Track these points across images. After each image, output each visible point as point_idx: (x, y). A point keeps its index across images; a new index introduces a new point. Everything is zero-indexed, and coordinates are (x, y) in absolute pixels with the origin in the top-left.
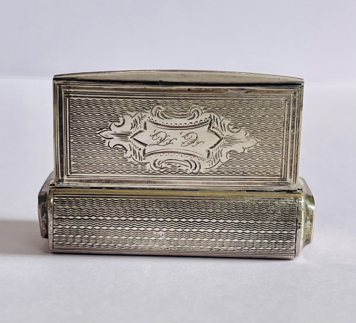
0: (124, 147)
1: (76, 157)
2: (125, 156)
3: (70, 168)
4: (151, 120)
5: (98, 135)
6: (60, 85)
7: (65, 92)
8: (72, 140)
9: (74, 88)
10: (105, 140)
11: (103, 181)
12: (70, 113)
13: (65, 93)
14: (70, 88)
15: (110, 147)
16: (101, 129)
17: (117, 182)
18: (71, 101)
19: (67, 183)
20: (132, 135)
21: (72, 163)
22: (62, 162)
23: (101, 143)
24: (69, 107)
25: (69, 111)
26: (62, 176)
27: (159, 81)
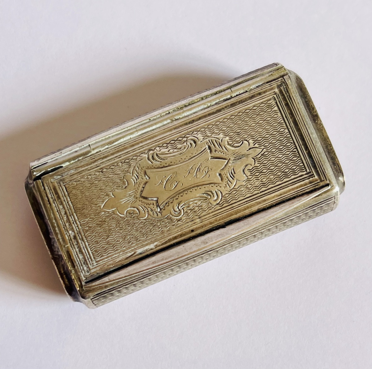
0: (233, 146)
1: (276, 116)
2: (227, 138)
3: (276, 103)
4: (217, 185)
5: (263, 147)
6: (321, 181)
7: (313, 176)
8: (287, 131)
9: (306, 184)
10: (254, 145)
11: (238, 103)
12: (299, 157)
13: (313, 174)
14: (310, 182)
15: (246, 140)
16: (262, 155)
17: (224, 109)
18: (304, 170)
19: (272, 86)
20: (231, 162)
21: (276, 108)
22: (287, 104)
23: (256, 140)
24: (303, 163)
25: (301, 159)
26: (281, 91)
27: (226, 227)
